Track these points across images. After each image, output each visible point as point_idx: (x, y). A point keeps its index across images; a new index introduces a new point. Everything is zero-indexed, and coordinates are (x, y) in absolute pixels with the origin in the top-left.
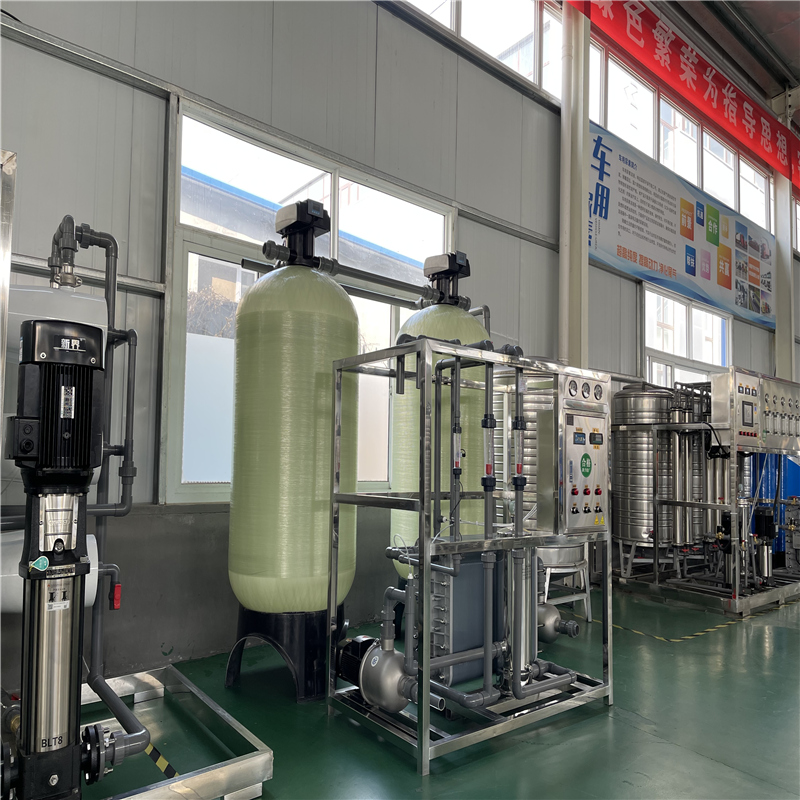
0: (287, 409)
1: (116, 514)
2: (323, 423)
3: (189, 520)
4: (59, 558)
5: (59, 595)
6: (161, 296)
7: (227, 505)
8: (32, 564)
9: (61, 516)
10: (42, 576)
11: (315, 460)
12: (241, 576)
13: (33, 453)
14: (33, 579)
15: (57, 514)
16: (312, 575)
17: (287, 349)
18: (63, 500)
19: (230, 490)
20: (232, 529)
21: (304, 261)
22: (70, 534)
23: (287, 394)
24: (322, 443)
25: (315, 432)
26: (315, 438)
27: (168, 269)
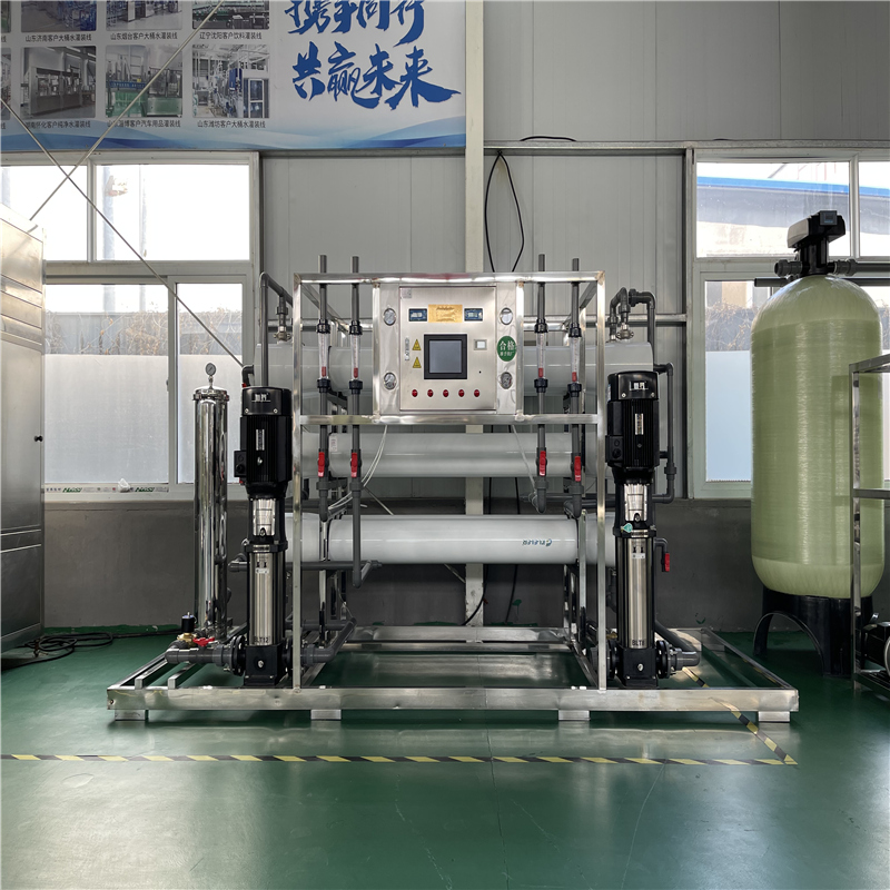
0: (803, 413)
1: (664, 502)
2: (841, 423)
3: (714, 513)
4: (637, 525)
5: (638, 549)
6: (683, 324)
7: (748, 501)
8: (622, 528)
9: (637, 498)
10: (629, 535)
11: (833, 459)
12: (763, 561)
13: (620, 458)
14: (622, 538)
15: (634, 496)
16: (835, 564)
17: (802, 358)
18: (637, 488)
19: (751, 487)
20: (753, 520)
21: (818, 270)
22: (643, 510)
23: (803, 399)
24: (841, 442)
25: (833, 433)
26: (833, 438)
27: (689, 300)
